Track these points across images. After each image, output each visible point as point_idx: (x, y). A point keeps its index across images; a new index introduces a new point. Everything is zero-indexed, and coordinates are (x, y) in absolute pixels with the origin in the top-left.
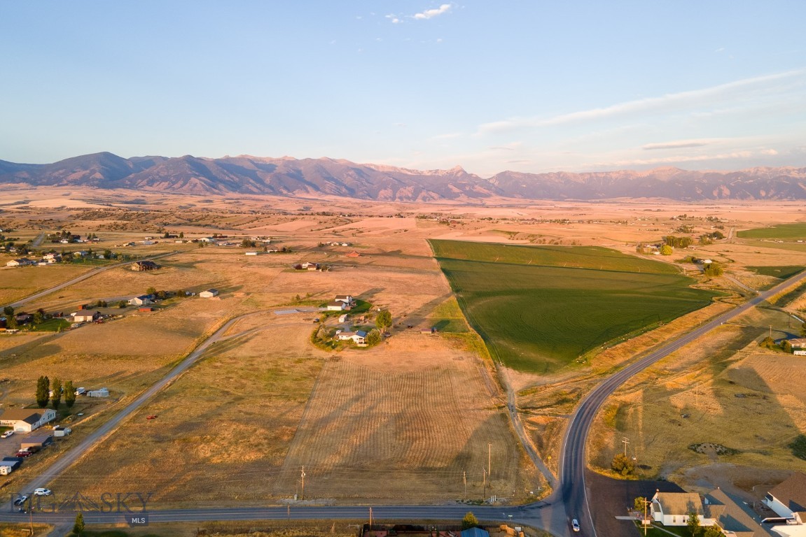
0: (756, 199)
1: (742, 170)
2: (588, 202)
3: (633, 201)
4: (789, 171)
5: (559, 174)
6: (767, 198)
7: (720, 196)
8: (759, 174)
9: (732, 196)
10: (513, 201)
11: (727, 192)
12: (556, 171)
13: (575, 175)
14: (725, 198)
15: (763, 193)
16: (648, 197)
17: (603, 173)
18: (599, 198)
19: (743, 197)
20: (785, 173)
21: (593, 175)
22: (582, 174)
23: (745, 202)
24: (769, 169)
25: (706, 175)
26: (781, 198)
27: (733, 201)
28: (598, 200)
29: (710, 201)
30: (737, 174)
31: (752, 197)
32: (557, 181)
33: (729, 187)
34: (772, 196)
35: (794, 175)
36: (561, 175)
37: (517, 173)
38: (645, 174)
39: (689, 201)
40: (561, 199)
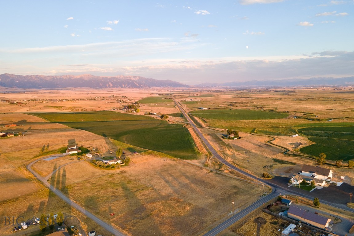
0: (121, 88)
1: (115, 76)
2: (54, 90)
3: (75, 89)
4: (130, 77)
5: (37, 76)
6: (125, 87)
7: (109, 87)
8: (121, 78)
9: (113, 87)
10: (14, 89)
11: (111, 85)
12: (35, 75)
13: (45, 77)
14: (111, 87)
15: (124, 86)
16: (81, 87)
17: (59, 76)
18: (59, 87)
19: (117, 87)
20: (129, 78)
21: (54, 77)
22: (49, 76)
23: (118, 89)
24: (124, 76)
25: (103, 78)
26: (129, 87)
27: (114, 88)
28: (59, 89)
29: (106, 89)
30: (114, 78)
31: (120, 87)
32: (36, 79)
33: (112, 83)
34: (127, 87)
35: (132, 79)
36: (38, 77)
37: (12, 75)
38: (78, 77)
39: (98, 88)
40: (40, 88)
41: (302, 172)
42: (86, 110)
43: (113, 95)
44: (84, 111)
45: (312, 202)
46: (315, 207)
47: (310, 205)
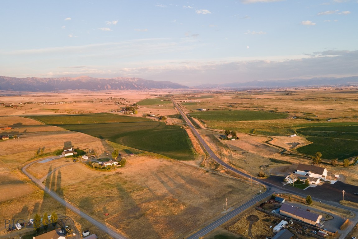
0: (120, 89)
1: (113, 78)
2: (51, 92)
3: (73, 91)
4: (128, 79)
5: (33, 78)
6: (123, 89)
7: (107, 89)
8: (119, 80)
9: (112, 89)
10: (9, 92)
11: (109, 87)
12: (31, 77)
13: (41, 79)
14: (109, 89)
15: (122, 87)
16: (79, 89)
17: (56, 78)
18: (56, 90)
19: (116, 89)
20: (128, 80)
21: (51, 79)
22: (45, 79)
23: (116, 91)
24: (122, 78)
25: (101, 80)
26: (128, 89)
27: (112, 90)
28: (56, 91)
29: (104, 91)
30: (112, 80)
31: (118, 89)
32: (32, 82)
33: (110, 85)
34: (125, 88)
35: (130, 80)
36: (34, 79)
37: (8, 77)
38: (76, 79)
39: (96, 90)
40: (36, 91)
41: (297, 171)
42: (84, 112)
43: (111, 97)
44: (81, 113)
45: (304, 200)
46: (308, 205)
47: (303, 203)
